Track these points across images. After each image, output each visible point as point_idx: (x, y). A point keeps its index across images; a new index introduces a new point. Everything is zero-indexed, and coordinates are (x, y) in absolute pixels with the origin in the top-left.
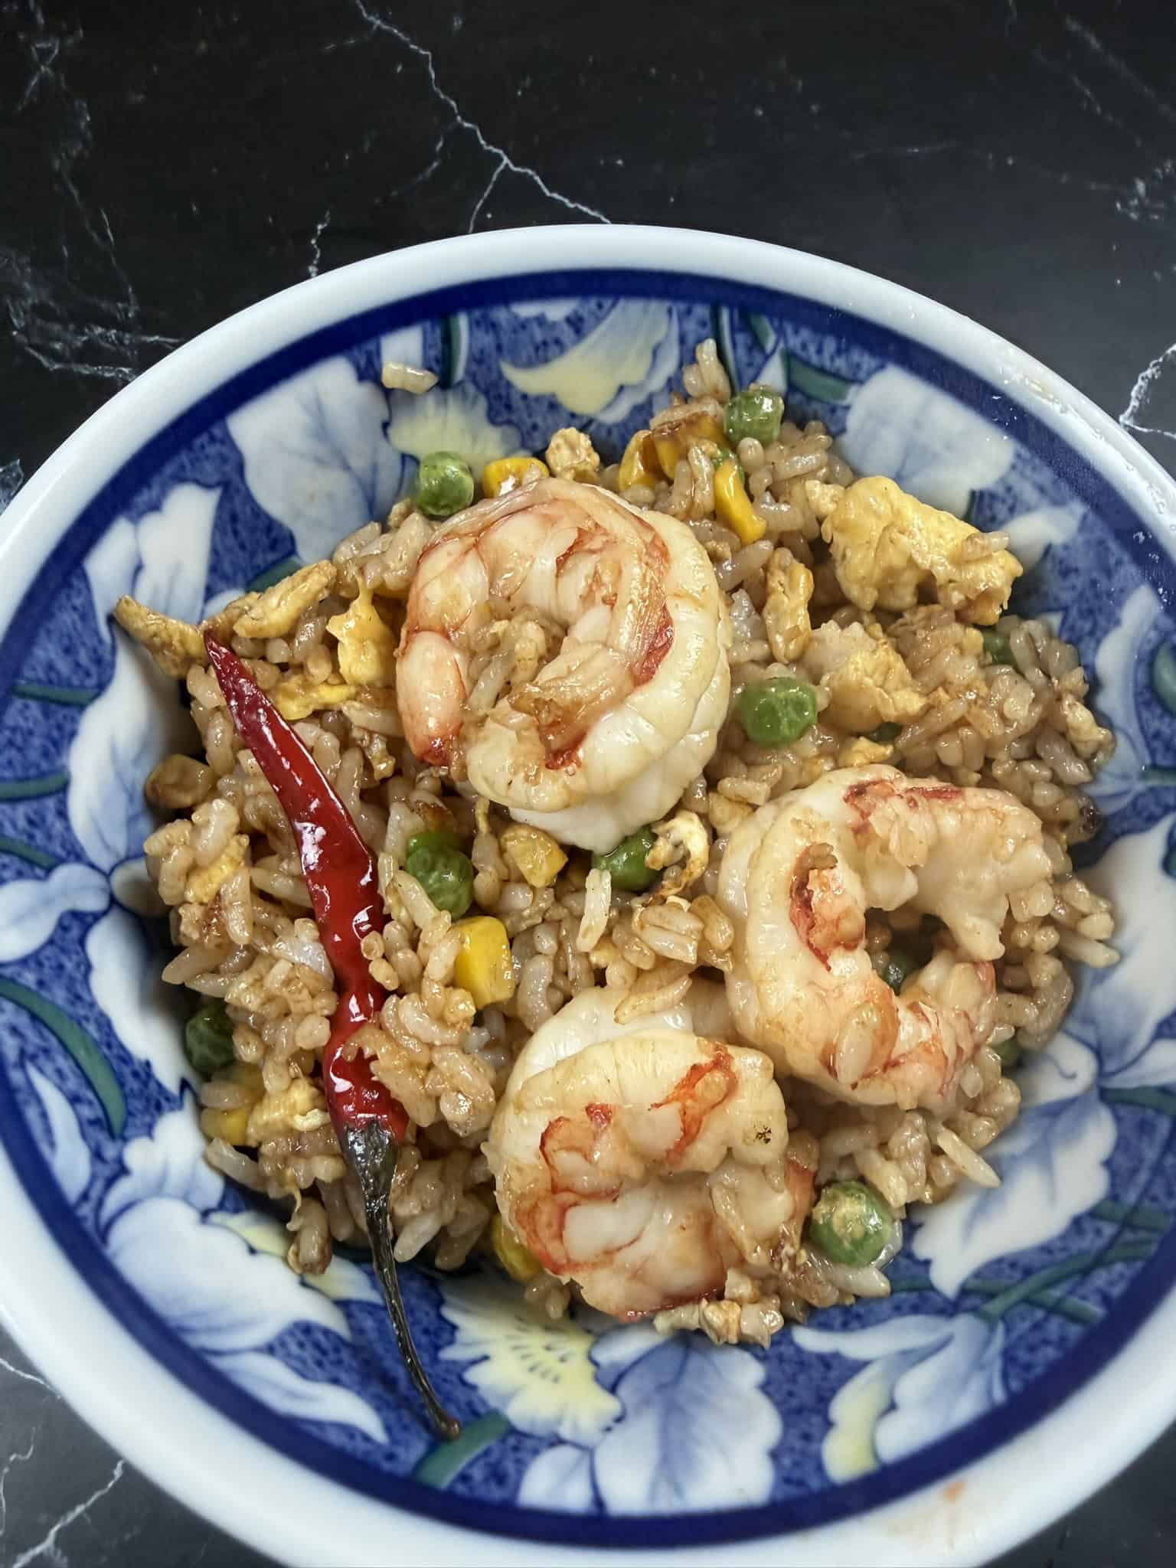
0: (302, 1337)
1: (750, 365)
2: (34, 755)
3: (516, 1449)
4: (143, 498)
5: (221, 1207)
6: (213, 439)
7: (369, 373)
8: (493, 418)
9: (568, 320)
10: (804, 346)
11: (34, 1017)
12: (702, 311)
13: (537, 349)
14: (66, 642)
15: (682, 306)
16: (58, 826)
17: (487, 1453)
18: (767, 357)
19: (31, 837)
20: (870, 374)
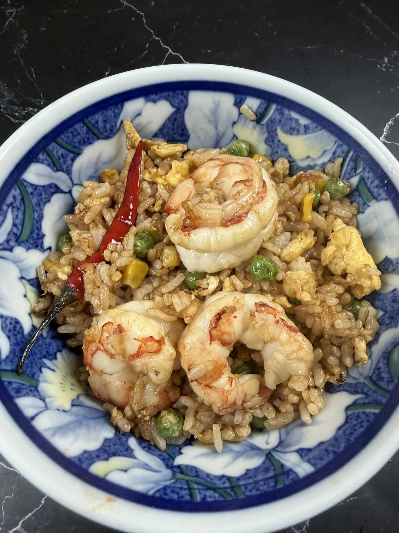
0: (13, 322)
1: (349, 174)
2: (76, 140)
3: (31, 391)
4: (153, 97)
5: (29, 281)
6: (182, 94)
7: (238, 104)
8: (266, 141)
9: (305, 126)
10: (368, 178)
11: (23, 199)
12: (345, 148)
13: (291, 129)
14: (106, 119)
15: (340, 143)
16: (69, 162)
17: (23, 384)
18: (356, 175)
19: (59, 159)
20: (382, 199)
